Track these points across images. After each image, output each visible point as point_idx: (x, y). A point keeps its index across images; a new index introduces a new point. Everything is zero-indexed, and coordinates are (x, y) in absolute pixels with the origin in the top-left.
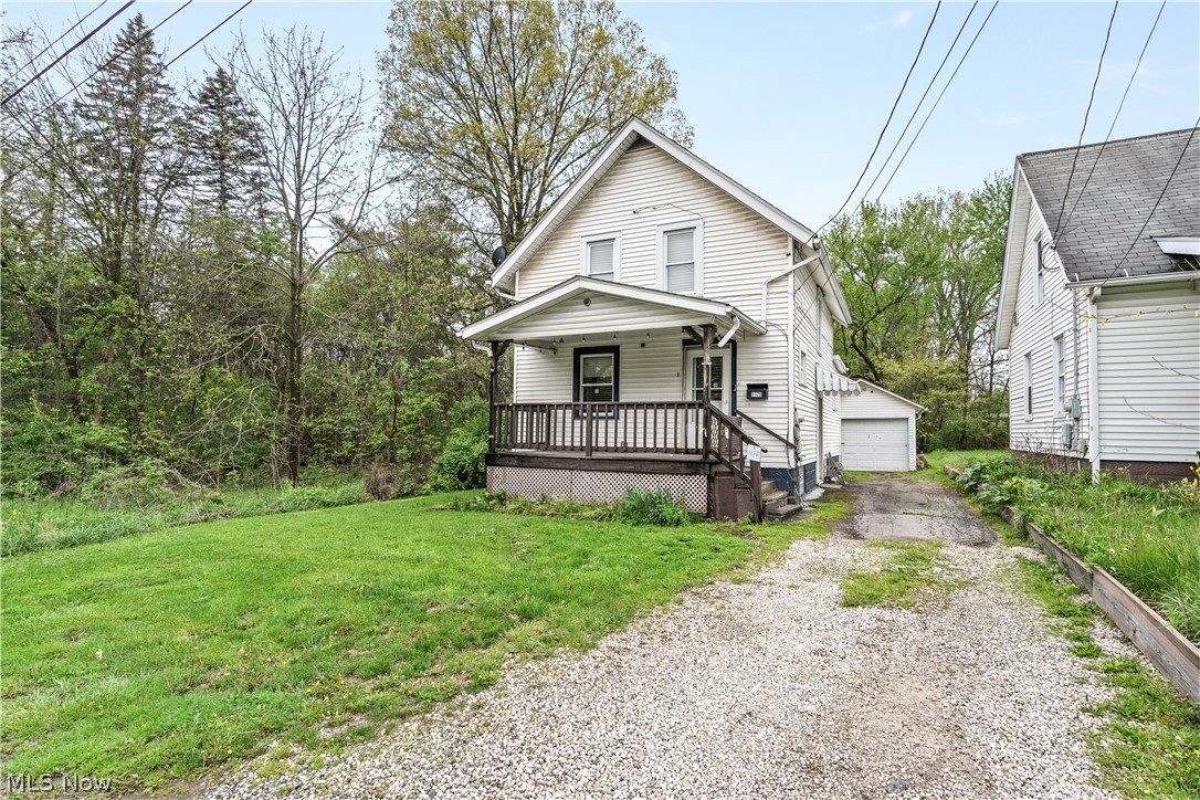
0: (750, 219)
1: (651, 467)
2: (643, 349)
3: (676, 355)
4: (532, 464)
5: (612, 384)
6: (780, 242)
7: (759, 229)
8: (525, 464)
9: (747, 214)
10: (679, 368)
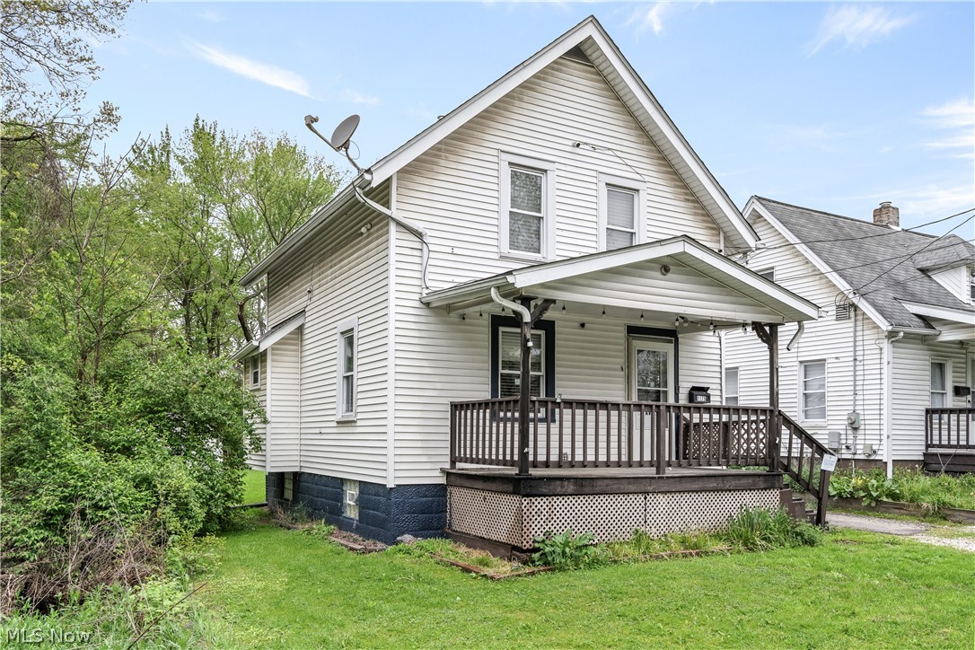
0: (688, 200)
1: (734, 483)
2: (583, 331)
3: (619, 345)
4: (598, 489)
5: (542, 373)
6: (713, 235)
7: (696, 214)
8: (587, 490)
9: (686, 194)
10: (622, 361)
